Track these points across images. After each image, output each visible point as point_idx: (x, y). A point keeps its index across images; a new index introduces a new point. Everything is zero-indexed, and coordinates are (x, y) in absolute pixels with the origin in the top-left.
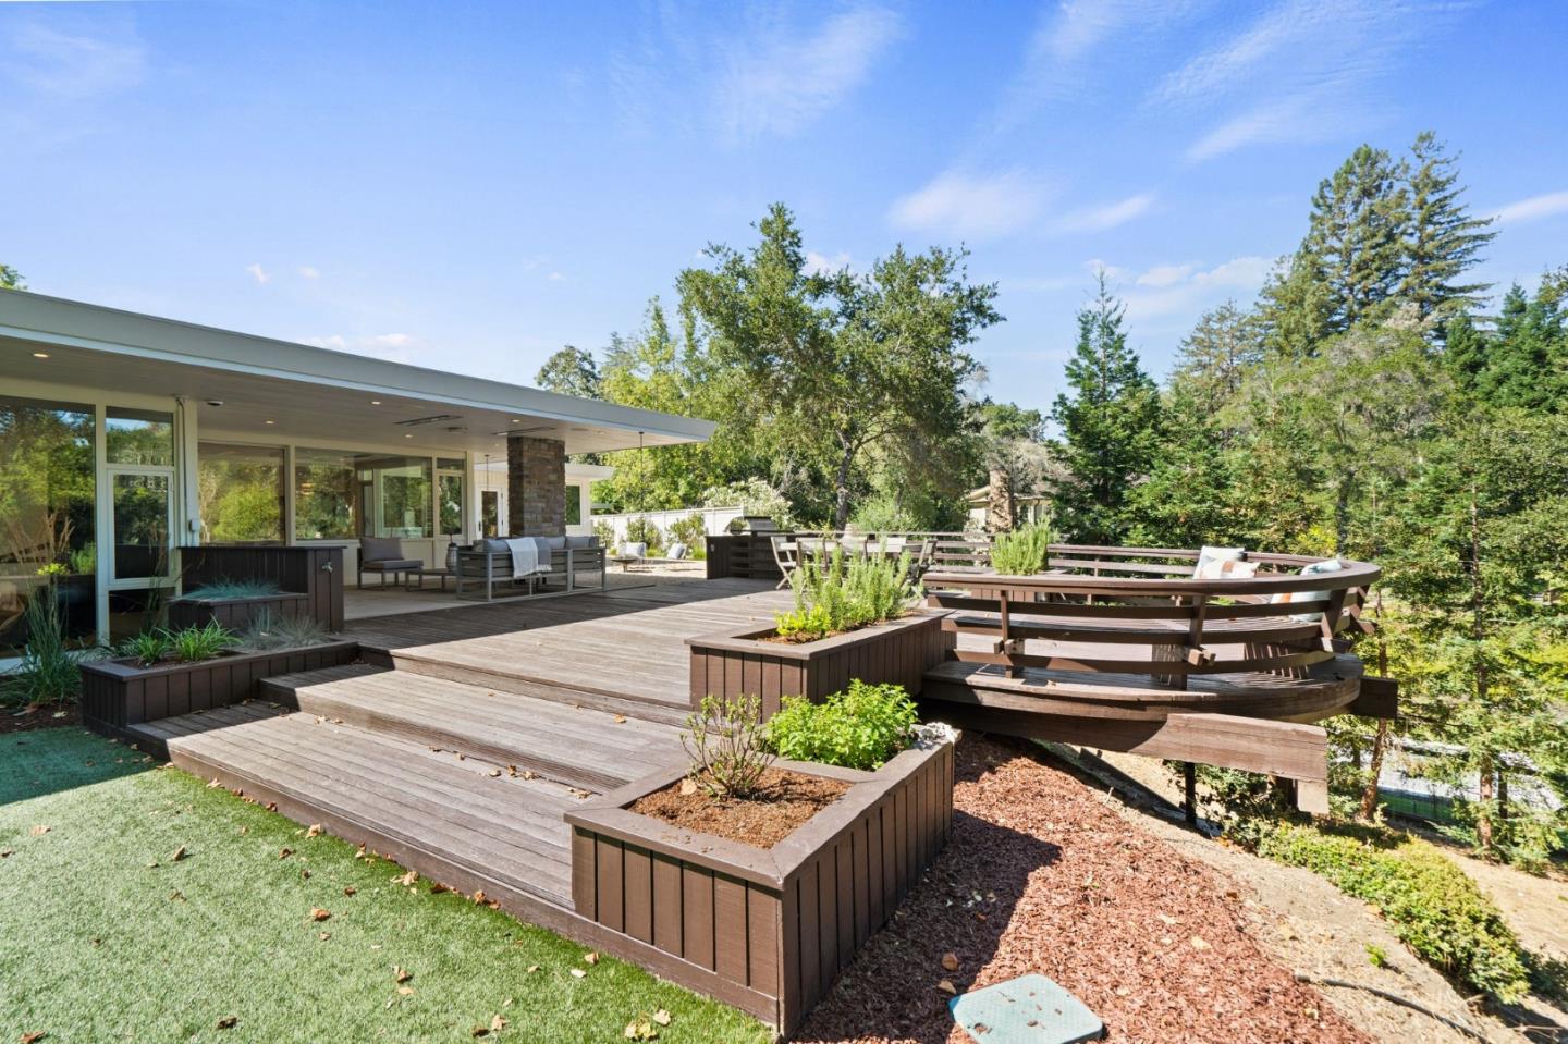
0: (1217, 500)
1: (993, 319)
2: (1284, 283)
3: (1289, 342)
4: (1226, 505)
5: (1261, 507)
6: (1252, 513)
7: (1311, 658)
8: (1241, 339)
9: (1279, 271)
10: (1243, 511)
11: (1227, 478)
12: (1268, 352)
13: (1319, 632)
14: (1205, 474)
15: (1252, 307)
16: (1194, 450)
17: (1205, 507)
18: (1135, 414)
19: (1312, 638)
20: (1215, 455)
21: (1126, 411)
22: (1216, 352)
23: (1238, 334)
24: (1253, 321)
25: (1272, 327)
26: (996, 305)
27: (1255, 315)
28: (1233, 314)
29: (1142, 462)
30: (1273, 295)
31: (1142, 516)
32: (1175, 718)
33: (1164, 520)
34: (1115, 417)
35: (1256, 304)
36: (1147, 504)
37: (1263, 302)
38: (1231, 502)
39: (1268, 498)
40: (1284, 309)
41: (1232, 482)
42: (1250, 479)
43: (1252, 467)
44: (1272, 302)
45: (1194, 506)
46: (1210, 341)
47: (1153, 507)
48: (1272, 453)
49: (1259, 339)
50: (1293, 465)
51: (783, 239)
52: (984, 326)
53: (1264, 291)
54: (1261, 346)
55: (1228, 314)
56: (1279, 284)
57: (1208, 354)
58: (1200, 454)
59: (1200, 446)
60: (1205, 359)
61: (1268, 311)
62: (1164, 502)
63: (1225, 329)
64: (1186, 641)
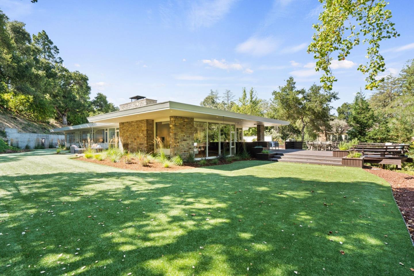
0: (387, 134)
1: (337, 99)
2: (409, 68)
3: (411, 86)
4: (389, 136)
5: (398, 136)
6: (395, 137)
7: (401, 154)
8: (394, 84)
9: (407, 64)
10: (393, 137)
11: (390, 130)
12: (404, 88)
13: (401, 151)
14: (385, 129)
15: (398, 75)
16: (382, 124)
17: (385, 136)
18: (368, 117)
19: (400, 152)
20: (387, 125)
21: (366, 116)
22: (386, 89)
23: (394, 83)
24: (399, 80)
25: (405, 81)
26: (338, 96)
27: (399, 77)
28: (392, 78)
29: (370, 126)
30: (405, 71)
31: (370, 138)
32: (384, 160)
33: (375, 139)
34: (364, 118)
35: (400, 74)
36: (372, 135)
37: (402, 73)
38: (390, 135)
39: (399, 134)
40: (409, 76)
41: (391, 131)
42: (395, 130)
43: (395, 128)
44: (405, 73)
45: (382, 136)
46: (384, 85)
47: (373, 136)
48: (400, 125)
49: (400, 85)
50: (405, 128)
51: (291, 83)
52: (335, 100)
53: (402, 70)
54: (401, 87)
55: (390, 77)
56: (407, 68)
57: (383, 89)
58: (384, 125)
59: (384, 124)
60: (383, 91)
61: (404, 76)
62: (375, 135)
63: (389, 82)
64: (385, 152)
